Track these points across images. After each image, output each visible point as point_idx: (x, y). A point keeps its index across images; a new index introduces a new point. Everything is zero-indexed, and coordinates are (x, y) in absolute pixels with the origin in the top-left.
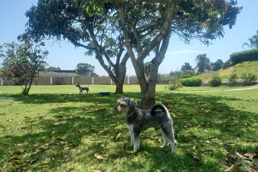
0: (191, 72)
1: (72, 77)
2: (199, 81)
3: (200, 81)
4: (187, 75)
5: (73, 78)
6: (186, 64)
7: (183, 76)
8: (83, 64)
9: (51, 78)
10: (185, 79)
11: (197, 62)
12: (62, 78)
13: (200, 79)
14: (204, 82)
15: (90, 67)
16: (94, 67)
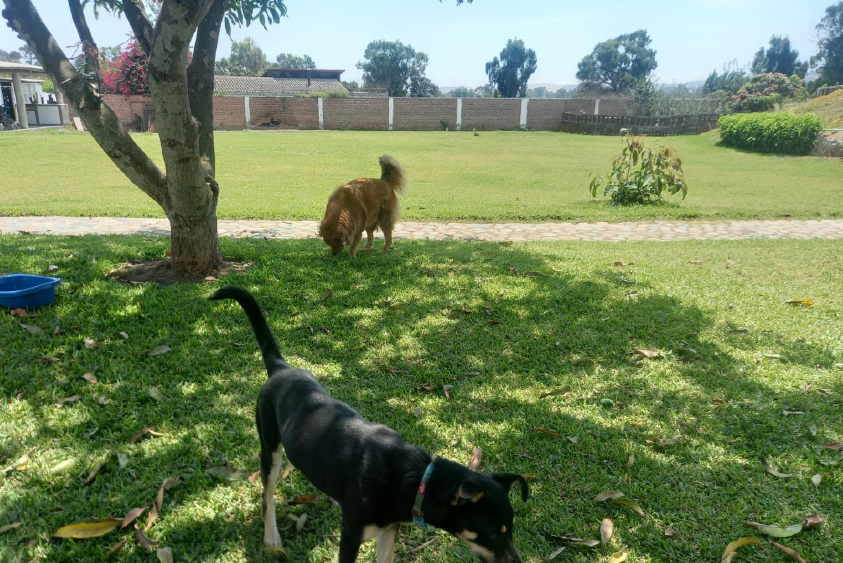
0: (783, 81)
1: (317, 98)
2: (804, 133)
3: (813, 130)
4: (764, 97)
5: (320, 101)
6: (775, 42)
7: (743, 98)
8: (385, 46)
9: (247, 99)
10: (743, 118)
11: (825, 34)
12: (284, 99)
13: (815, 121)
14: (831, 138)
15: (408, 59)
16: (423, 57)
